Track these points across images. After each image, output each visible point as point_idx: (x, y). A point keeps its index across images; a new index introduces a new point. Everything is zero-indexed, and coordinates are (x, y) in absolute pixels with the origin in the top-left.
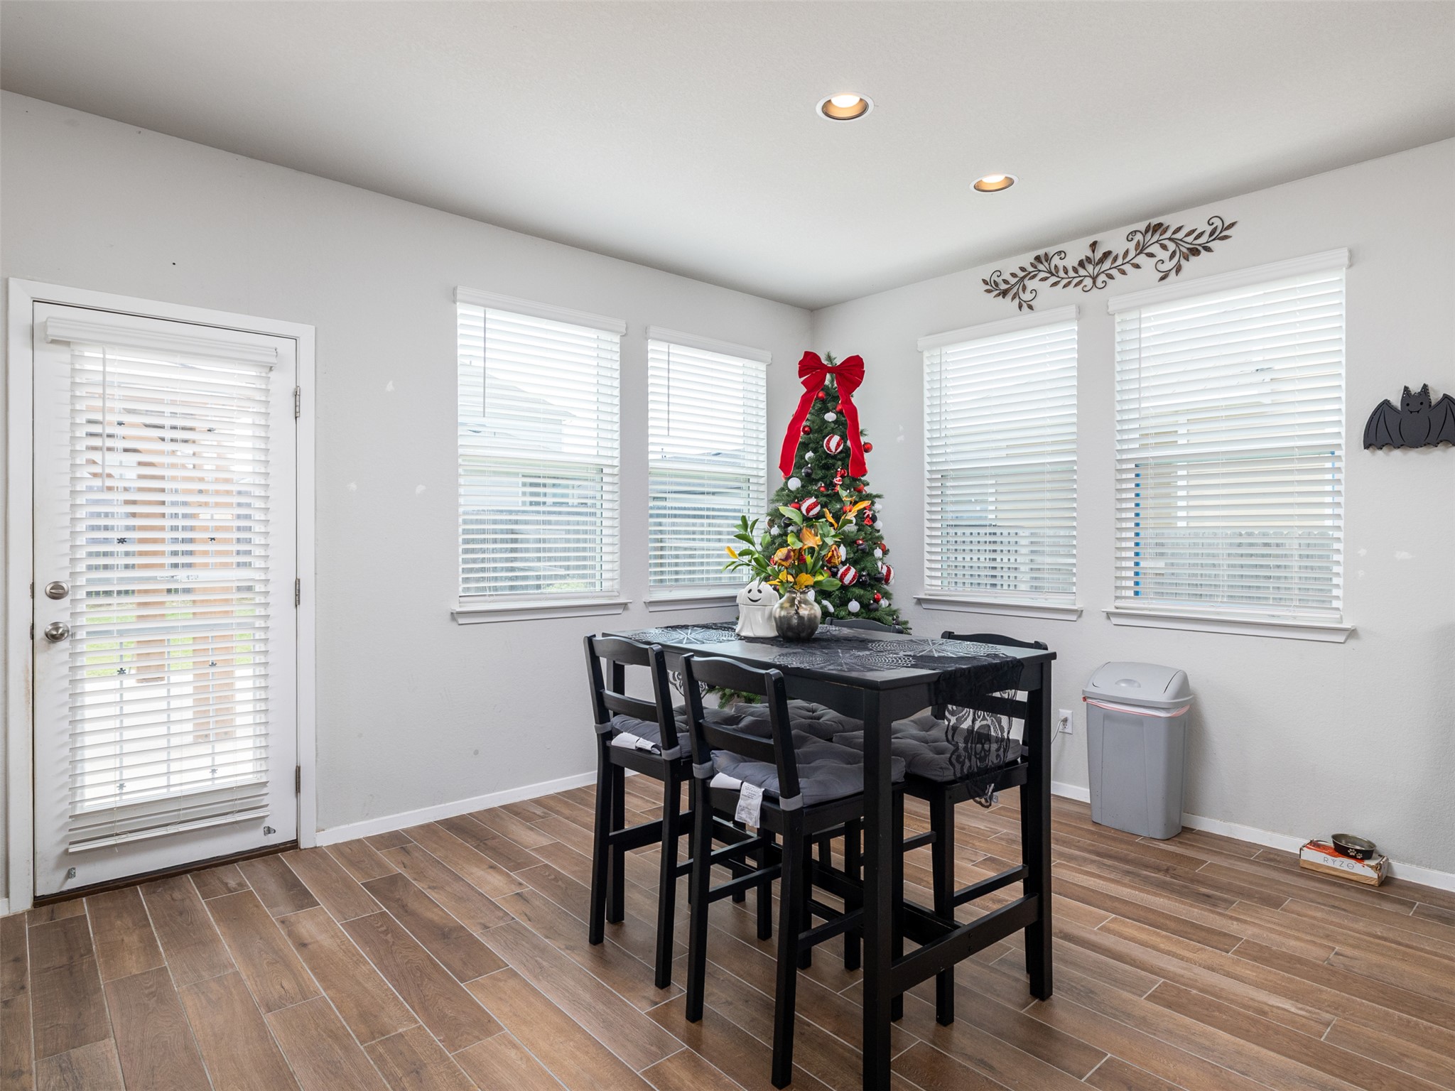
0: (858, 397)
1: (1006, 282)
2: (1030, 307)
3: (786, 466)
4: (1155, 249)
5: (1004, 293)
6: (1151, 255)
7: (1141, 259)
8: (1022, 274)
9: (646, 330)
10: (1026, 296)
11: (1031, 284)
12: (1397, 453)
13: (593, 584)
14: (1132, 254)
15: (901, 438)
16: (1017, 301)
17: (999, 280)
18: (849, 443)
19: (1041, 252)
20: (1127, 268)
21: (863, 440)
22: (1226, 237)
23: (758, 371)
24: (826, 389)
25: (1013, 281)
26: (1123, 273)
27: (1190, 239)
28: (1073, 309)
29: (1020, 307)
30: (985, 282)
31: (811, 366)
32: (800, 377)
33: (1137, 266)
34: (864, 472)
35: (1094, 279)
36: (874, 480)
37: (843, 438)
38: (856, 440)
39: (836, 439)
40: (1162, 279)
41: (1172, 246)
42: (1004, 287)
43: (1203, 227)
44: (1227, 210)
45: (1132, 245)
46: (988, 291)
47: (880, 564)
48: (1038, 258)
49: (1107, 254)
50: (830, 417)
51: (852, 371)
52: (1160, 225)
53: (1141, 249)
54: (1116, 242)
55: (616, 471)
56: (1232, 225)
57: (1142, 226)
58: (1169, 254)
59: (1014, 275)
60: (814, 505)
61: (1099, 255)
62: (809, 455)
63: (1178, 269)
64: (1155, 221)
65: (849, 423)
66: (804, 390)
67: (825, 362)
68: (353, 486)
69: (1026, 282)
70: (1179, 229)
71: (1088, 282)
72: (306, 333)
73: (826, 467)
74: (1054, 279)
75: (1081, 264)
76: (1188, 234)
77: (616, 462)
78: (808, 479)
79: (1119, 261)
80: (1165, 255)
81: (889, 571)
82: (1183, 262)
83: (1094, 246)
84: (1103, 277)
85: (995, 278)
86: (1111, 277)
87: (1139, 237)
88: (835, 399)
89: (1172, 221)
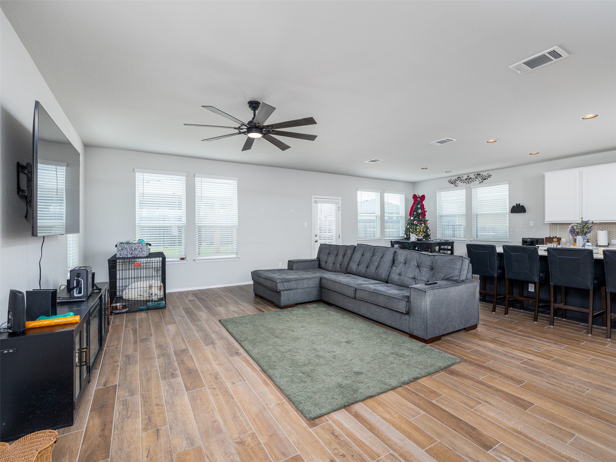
0: (424, 202)
1: (452, 181)
2: (457, 186)
3: (410, 215)
4: (479, 178)
5: (452, 183)
6: (478, 179)
7: (476, 179)
8: (455, 180)
9: (384, 191)
10: (456, 184)
11: (457, 182)
12: (516, 214)
13: (375, 236)
14: (475, 178)
15: (432, 209)
16: (454, 185)
17: (451, 181)
18: (422, 211)
19: (459, 176)
20: (474, 181)
21: (425, 210)
22: (490, 177)
23: (403, 196)
24: (418, 201)
25: (454, 181)
26: (473, 181)
27: (484, 177)
28: (465, 187)
29: (455, 186)
30: (448, 181)
31: (415, 197)
32: (413, 199)
33: (476, 181)
34: (425, 216)
35: (468, 182)
36: (427, 217)
37: (421, 210)
38: (424, 210)
39: (420, 210)
40: (480, 183)
41: (481, 178)
42: (452, 182)
43: (486, 175)
44: (491, 173)
45: (475, 177)
46: (449, 183)
47: (429, 233)
48: (458, 177)
49: (470, 178)
50: (419, 206)
51: (423, 198)
52: (479, 174)
53: (476, 178)
54: (472, 176)
55: (379, 216)
56: (491, 175)
57: (476, 174)
58: (481, 179)
59: (454, 180)
60: (417, 222)
61: (469, 178)
62: (415, 213)
63: (482, 182)
64: (479, 173)
65: (422, 207)
66: (414, 201)
67: (418, 196)
68: (345, 221)
69: (456, 181)
70: (483, 175)
71: (467, 182)
72: (340, 198)
73: (418, 215)
74: (461, 181)
75: (466, 179)
76: (484, 176)
77: (379, 215)
78: (415, 217)
79: (473, 180)
80: (480, 179)
81: (430, 234)
82: (483, 181)
83: (468, 176)
84: (470, 182)
85: (450, 180)
86: (471, 182)
87: (476, 176)
88: (420, 203)
89: (482, 174)
